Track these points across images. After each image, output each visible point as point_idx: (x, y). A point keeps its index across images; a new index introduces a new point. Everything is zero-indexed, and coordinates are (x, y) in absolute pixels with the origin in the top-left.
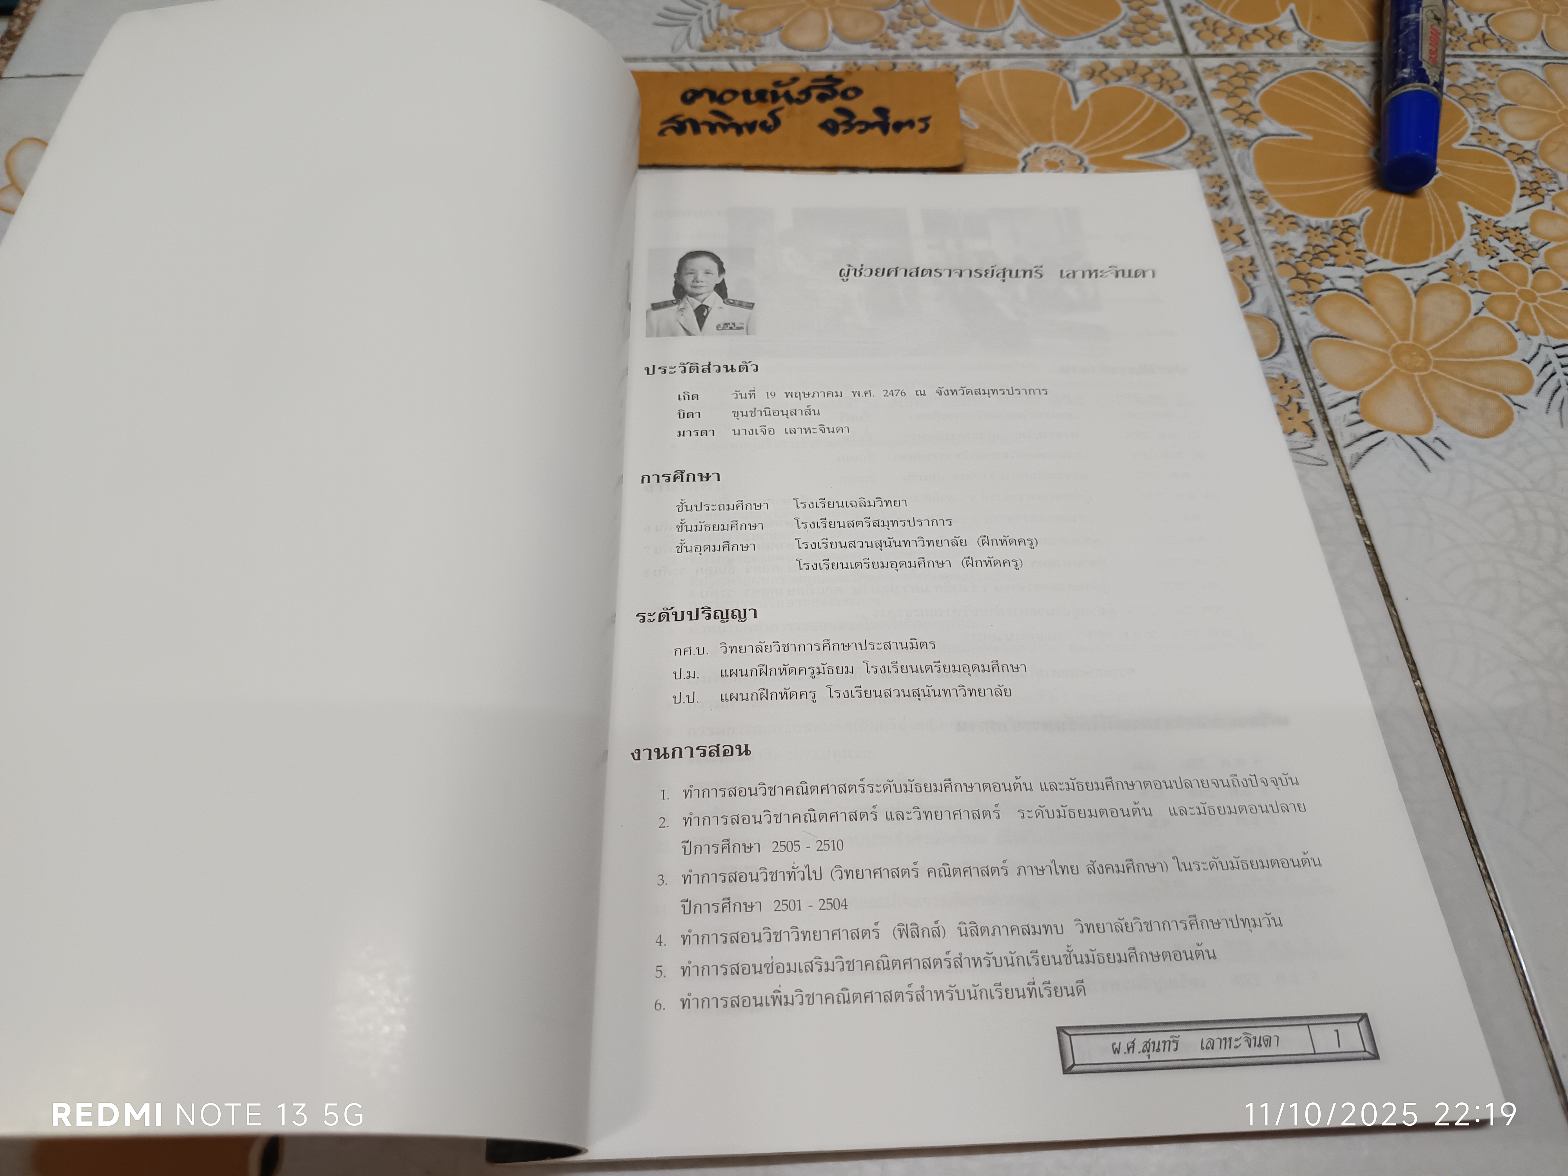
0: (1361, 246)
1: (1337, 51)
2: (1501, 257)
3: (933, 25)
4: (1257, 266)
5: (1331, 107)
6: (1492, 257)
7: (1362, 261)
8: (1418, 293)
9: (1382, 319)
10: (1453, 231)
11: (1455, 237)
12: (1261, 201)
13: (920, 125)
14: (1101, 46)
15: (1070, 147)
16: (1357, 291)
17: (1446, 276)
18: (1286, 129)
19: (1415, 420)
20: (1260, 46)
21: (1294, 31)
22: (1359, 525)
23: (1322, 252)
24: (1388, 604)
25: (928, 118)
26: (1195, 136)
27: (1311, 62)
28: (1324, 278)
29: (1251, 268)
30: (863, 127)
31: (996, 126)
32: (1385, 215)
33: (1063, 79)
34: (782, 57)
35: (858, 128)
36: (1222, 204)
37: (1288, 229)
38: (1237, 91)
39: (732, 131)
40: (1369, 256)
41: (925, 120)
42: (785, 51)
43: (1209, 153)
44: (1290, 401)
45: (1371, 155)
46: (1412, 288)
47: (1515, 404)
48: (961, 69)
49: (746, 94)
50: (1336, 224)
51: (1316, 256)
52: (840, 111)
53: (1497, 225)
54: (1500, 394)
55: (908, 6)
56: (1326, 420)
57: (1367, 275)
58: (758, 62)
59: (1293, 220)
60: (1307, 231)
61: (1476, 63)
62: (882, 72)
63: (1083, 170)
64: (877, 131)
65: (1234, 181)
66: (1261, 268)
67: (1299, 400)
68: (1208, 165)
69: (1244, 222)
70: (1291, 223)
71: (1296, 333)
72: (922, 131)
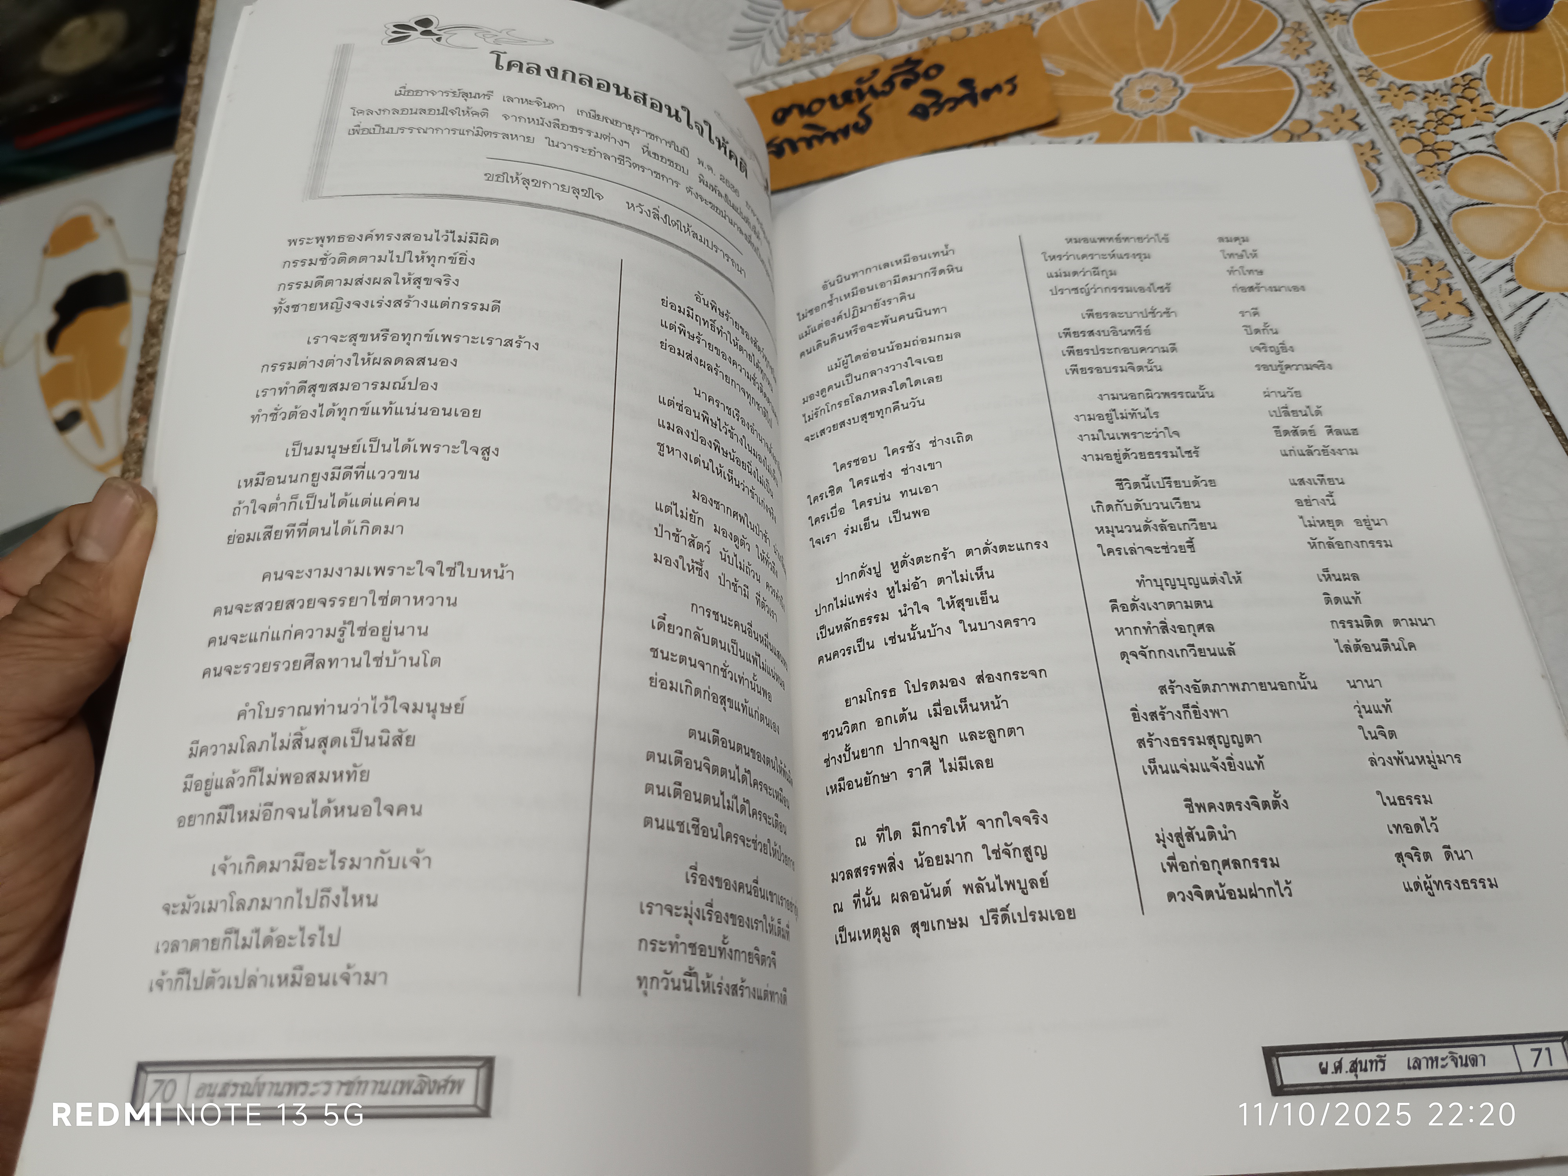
0: (1487, 100)
4: (1379, 149)
7: (1490, 115)
8: (1558, 135)
9: (1523, 174)
12: (1370, 78)
13: (1008, 88)
15: (1160, 70)
16: (1492, 149)
22: (1535, 397)
23: (1445, 116)
25: (1014, 78)
26: (1288, 24)
28: (1452, 144)
29: (1373, 153)
30: (951, 104)
31: (1082, 68)
32: (1506, 59)
34: (857, 51)
35: (947, 106)
36: (1330, 91)
37: (1405, 101)
39: (828, 141)
40: (1498, 108)
41: (1011, 80)
42: (859, 43)
43: (1306, 40)
44: (1439, 285)
46: (1550, 131)
48: (1035, 17)
49: (833, 98)
50: (1456, 82)
51: (1440, 122)
52: (926, 93)
56: (1480, 295)
57: (1498, 129)
59: (1409, 89)
60: (1425, 98)
62: (957, 40)
63: (1179, 92)
64: (967, 104)
65: (1338, 63)
66: (1383, 149)
67: (1449, 281)
68: (1308, 52)
69: (1358, 105)
70: (1407, 93)
71: (1432, 210)
72: (1011, 93)
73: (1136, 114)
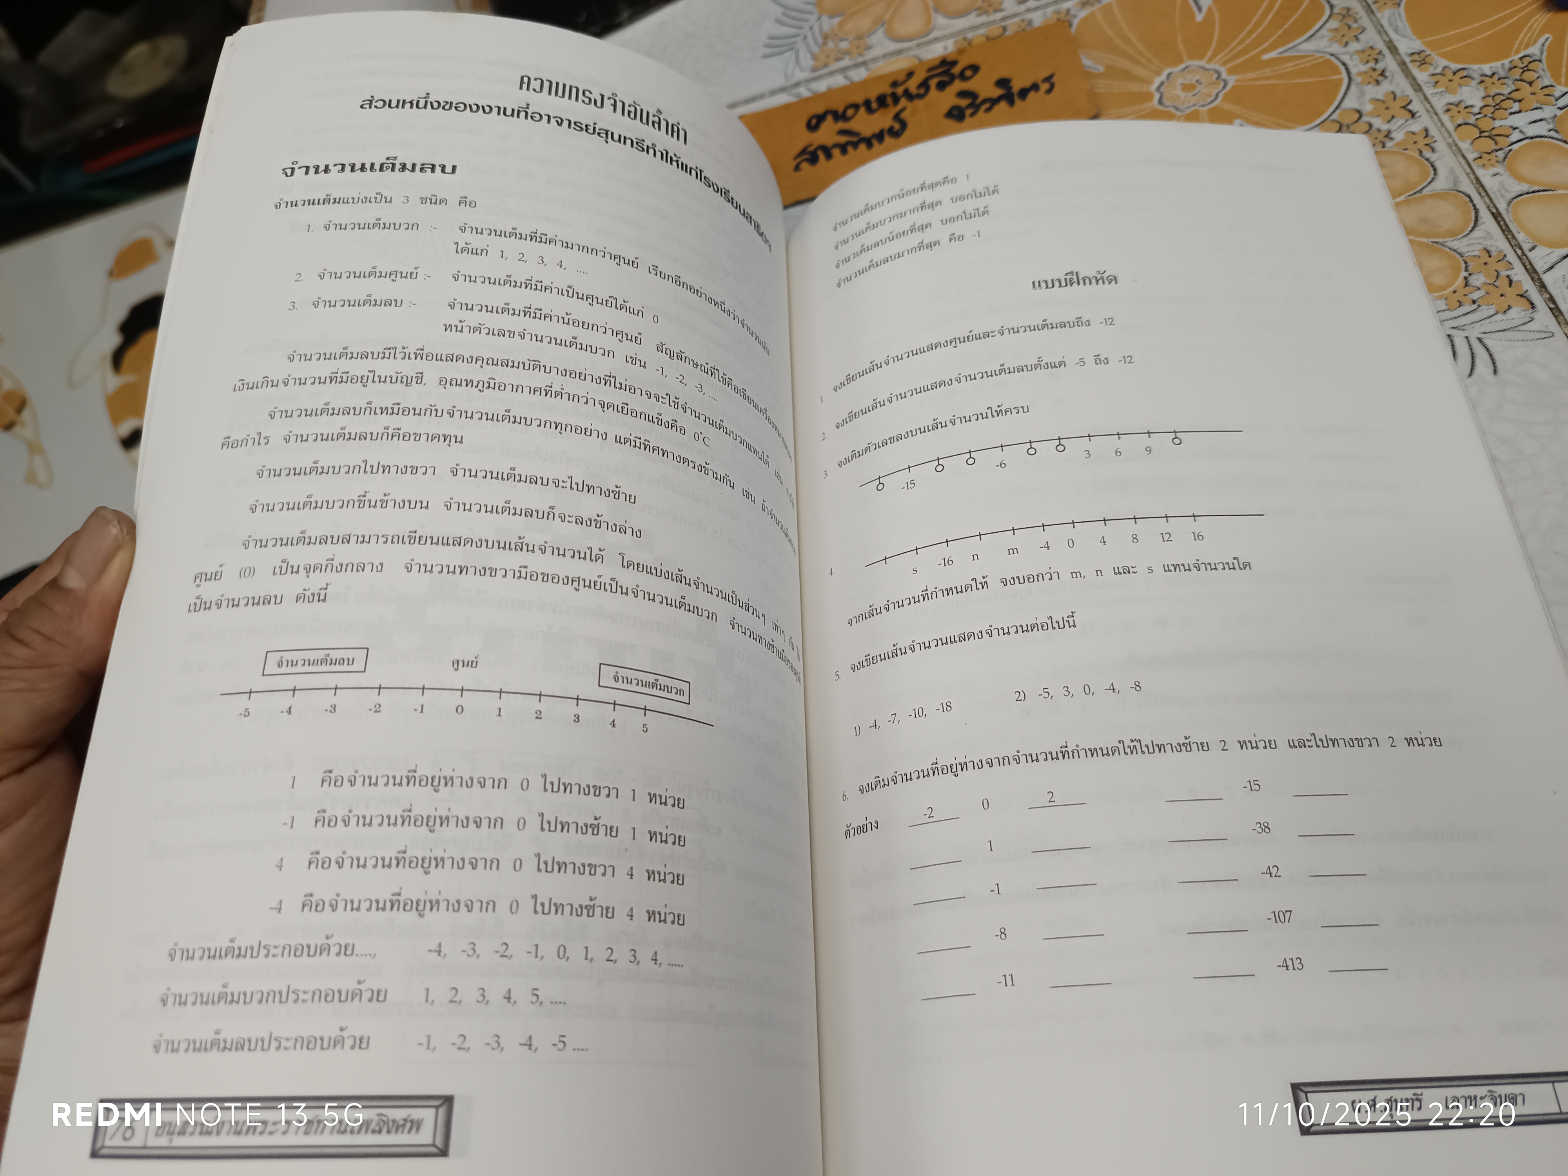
0: (1547, 82)
4: (1434, 137)
7: (1551, 98)
12: (1423, 63)
13: (1045, 86)
15: (1203, 63)
16: (1553, 134)
23: (1504, 100)
25: (1052, 76)
26: (1336, 10)
28: (1511, 130)
29: (1427, 141)
30: (988, 105)
31: (1122, 63)
34: (892, 54)
35: (984, 107)
36: (1380, 78)
37: (1460, 85)
39: (862, 146)
40: (1559, 90)
41: (1048, 79)
42: (894, 46)
43: (1355, 26)
44: (1498, 276)
48: (1073, 12)
49: (867, 103)
50: (1514, 64)
51: (1498, 107)
52: (962, 94)
56: (1542, 287)
57: (1559, 113)
58: (871, 66)
59: (1464, 73)
60: (1482, 82)
62: (994, 39)
63: (1222, 84)
64: (1003, 105)
65: (1389, 48)
66: (1437, 137)
67: (1509, 273)
68: (1357, 38)
69: (1409, 91)
70: (1462, 78)
71: (1491, 199)
72: (1049, 91)
73: (1177, 109)
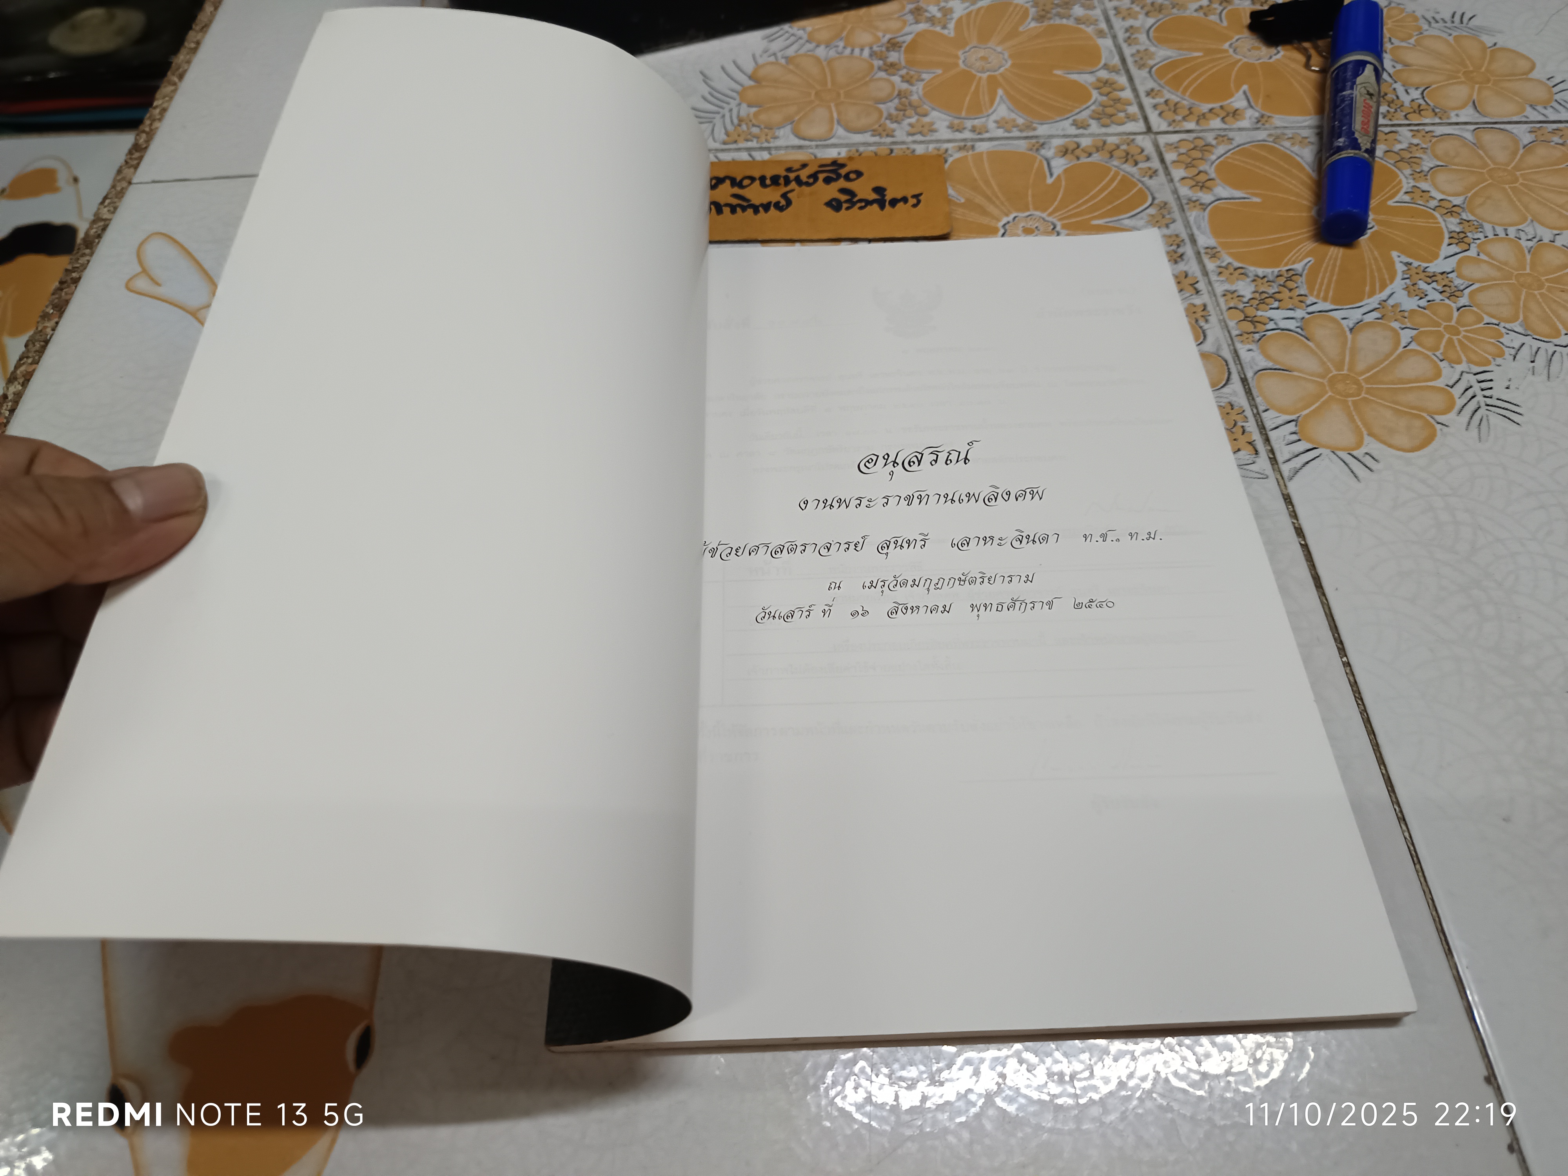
0: (1302, 292)
1: (1285, 125)
2: (1428, 298)
3: (925, 115)
4: (1209, 312)
5: (1278, 173)
6: (1421, 298)
7: (1303, 304)
8: (1353, 330)
10: (1386, 276)
11: (1388, 282)
12: (1213, 256)
13: (913, 201)
14: (1074, 127)
15: (1044, 215)
16: (1299, 330)
17: (1379, 316)
18: (1238, 194)
19: (1348, 439)
20: (1216, 123)
21: (1246, 109)
22: (1295, 528)
23: (1267, 298)
24: (1320, 594)
25: (921, 194)
26: (1156, 202)
27: (1262, 135)
28: (1268, 320)
29: (1203, 313)
30: (863, 204)
31: (979, 200)
32: (1324, 265)
33: (1039, 157)
34: (793, 147)
35: (859, 205)
36: (1179, 259)
37: (1238, 279)
38: (1194, 162)
39: (750, 211)
40: (1310, 300)
41: (917, 196)
42: (797, 142)
43: (1168, 216)
44: (1235, 425)
45: (1313, 213)
46: (1348, 326)
47: (1439, 423)
48: (950, 152)
49: (762, 179)
50: (1281, 273)
52: (843, 191)
53: (1426, 270)
54: (1425, 415)
55: (904, 99)
56: (1267, 440)
57: (1308, 316)
58: (773, 152)
59: (1242, 271)
60: (1254, 281)
61: (1412, 131)
62: (881, 156)
63: (1055, 234)
64: (875, 206)
65: (1190, 239)
66: (1212, 312)
67: (1244, 424)
68: (1167, 226)
69: (1198, 274)
70: (1240, 274)
71: (1242, 367)
72: (915, 206)
